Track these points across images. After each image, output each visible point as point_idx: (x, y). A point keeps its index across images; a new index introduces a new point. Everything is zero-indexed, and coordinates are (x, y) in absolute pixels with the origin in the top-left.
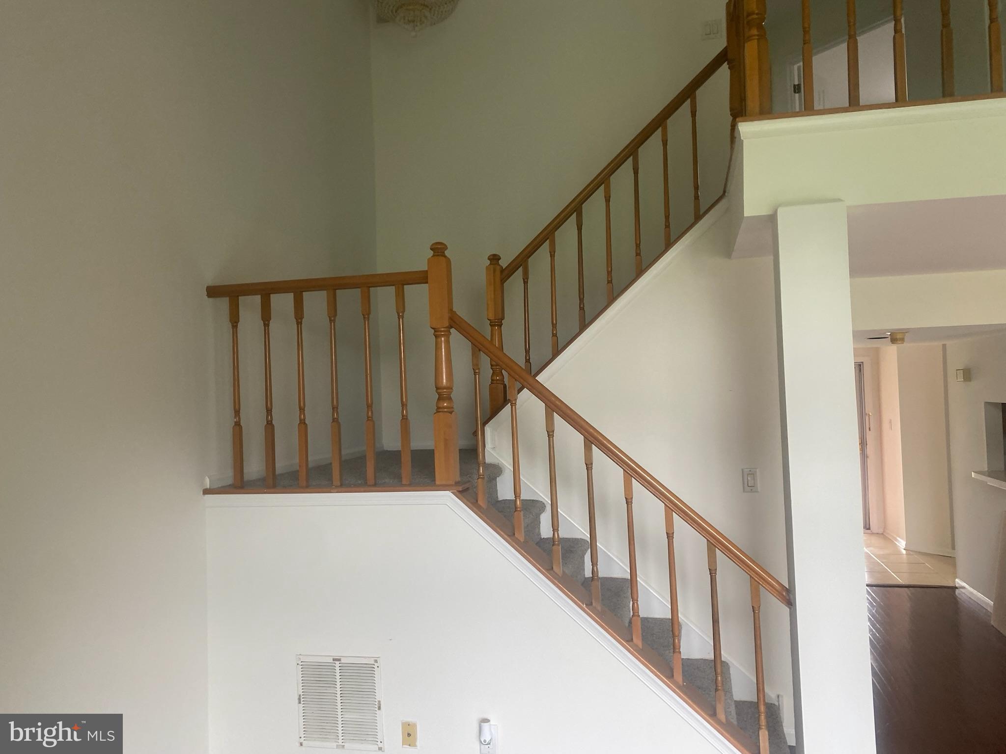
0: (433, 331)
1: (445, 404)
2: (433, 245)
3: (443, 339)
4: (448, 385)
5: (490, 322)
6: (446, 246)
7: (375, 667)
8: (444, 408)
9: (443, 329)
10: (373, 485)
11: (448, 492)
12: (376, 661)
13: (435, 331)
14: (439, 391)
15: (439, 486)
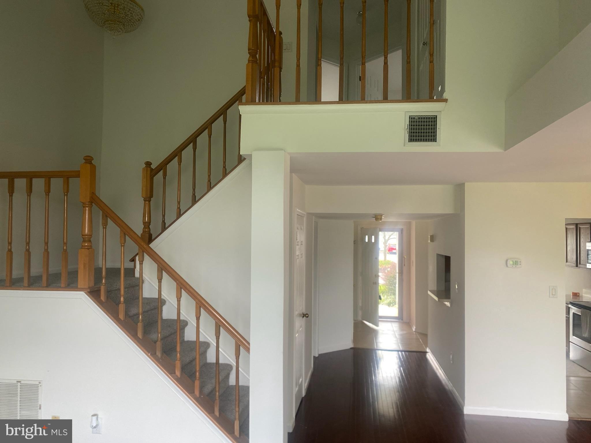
0: (82, 204)
1: (86, 244)
2: (84, 157)
3: (87, 209)
4: (89, 234)
5: (144, 199)
6: (93, 158)
7: (39, 386)
8: (86, 246)
9: (87, 203)
10: (45, 287)
11: (82, 292)
12: (40, 383)
13: (83, 204)
14: (83, 237)
15: (80, 288)
